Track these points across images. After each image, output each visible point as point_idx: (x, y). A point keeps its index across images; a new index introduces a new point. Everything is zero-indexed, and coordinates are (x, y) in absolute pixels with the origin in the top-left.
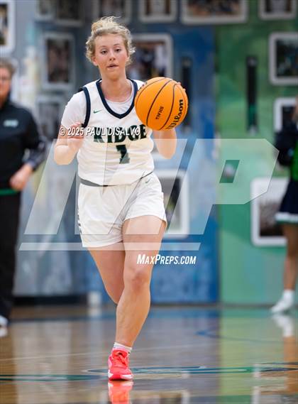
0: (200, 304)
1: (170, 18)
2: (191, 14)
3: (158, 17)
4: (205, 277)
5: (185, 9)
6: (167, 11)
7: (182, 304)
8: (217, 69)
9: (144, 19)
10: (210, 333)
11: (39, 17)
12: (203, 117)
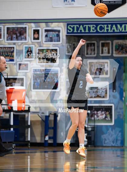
0: (118, 147)
1: (110, 55)
2: (116, 54)
3: (105, 54)
4: (119, 138)
5: (114, 52)
6: (109, 53)
7: (112, 146)
8: (124, 72)
9: (101, 55)
10: (120, 156)
11: (67, 54)
12: (119, 87)
